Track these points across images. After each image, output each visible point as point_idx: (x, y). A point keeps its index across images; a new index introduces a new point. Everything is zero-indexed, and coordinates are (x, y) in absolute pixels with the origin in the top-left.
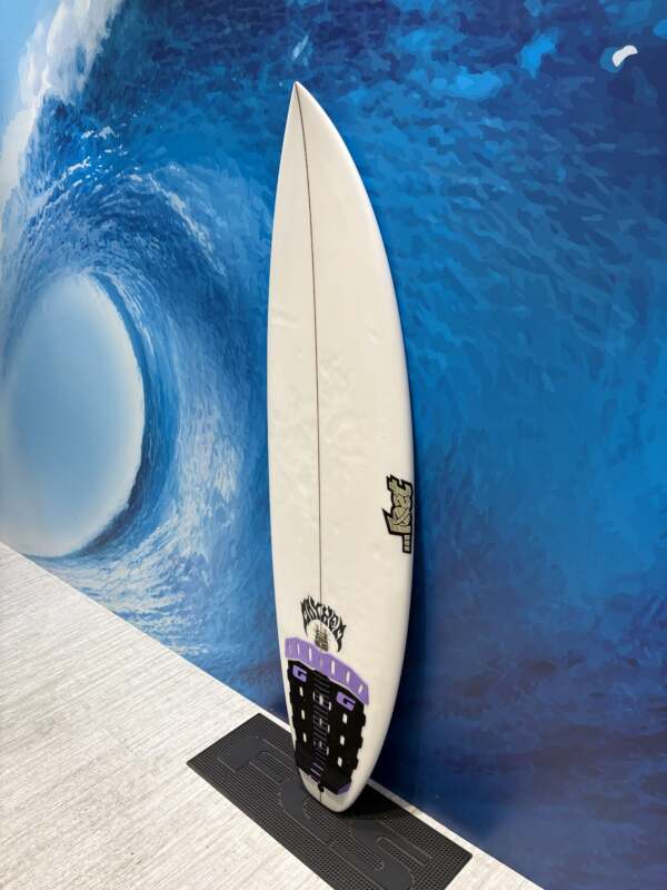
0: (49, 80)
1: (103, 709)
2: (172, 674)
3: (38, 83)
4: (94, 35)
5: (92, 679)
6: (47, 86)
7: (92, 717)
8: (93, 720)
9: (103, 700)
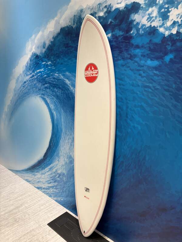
0: (35, 49)
1: (33, 215)
2: (52, 206)
3: (31, 49)
4: (49, 40)
5: (30, 206)
6: (34, 50)
7: (30, 218)
8: (30, 219)
9: (33, 213)
